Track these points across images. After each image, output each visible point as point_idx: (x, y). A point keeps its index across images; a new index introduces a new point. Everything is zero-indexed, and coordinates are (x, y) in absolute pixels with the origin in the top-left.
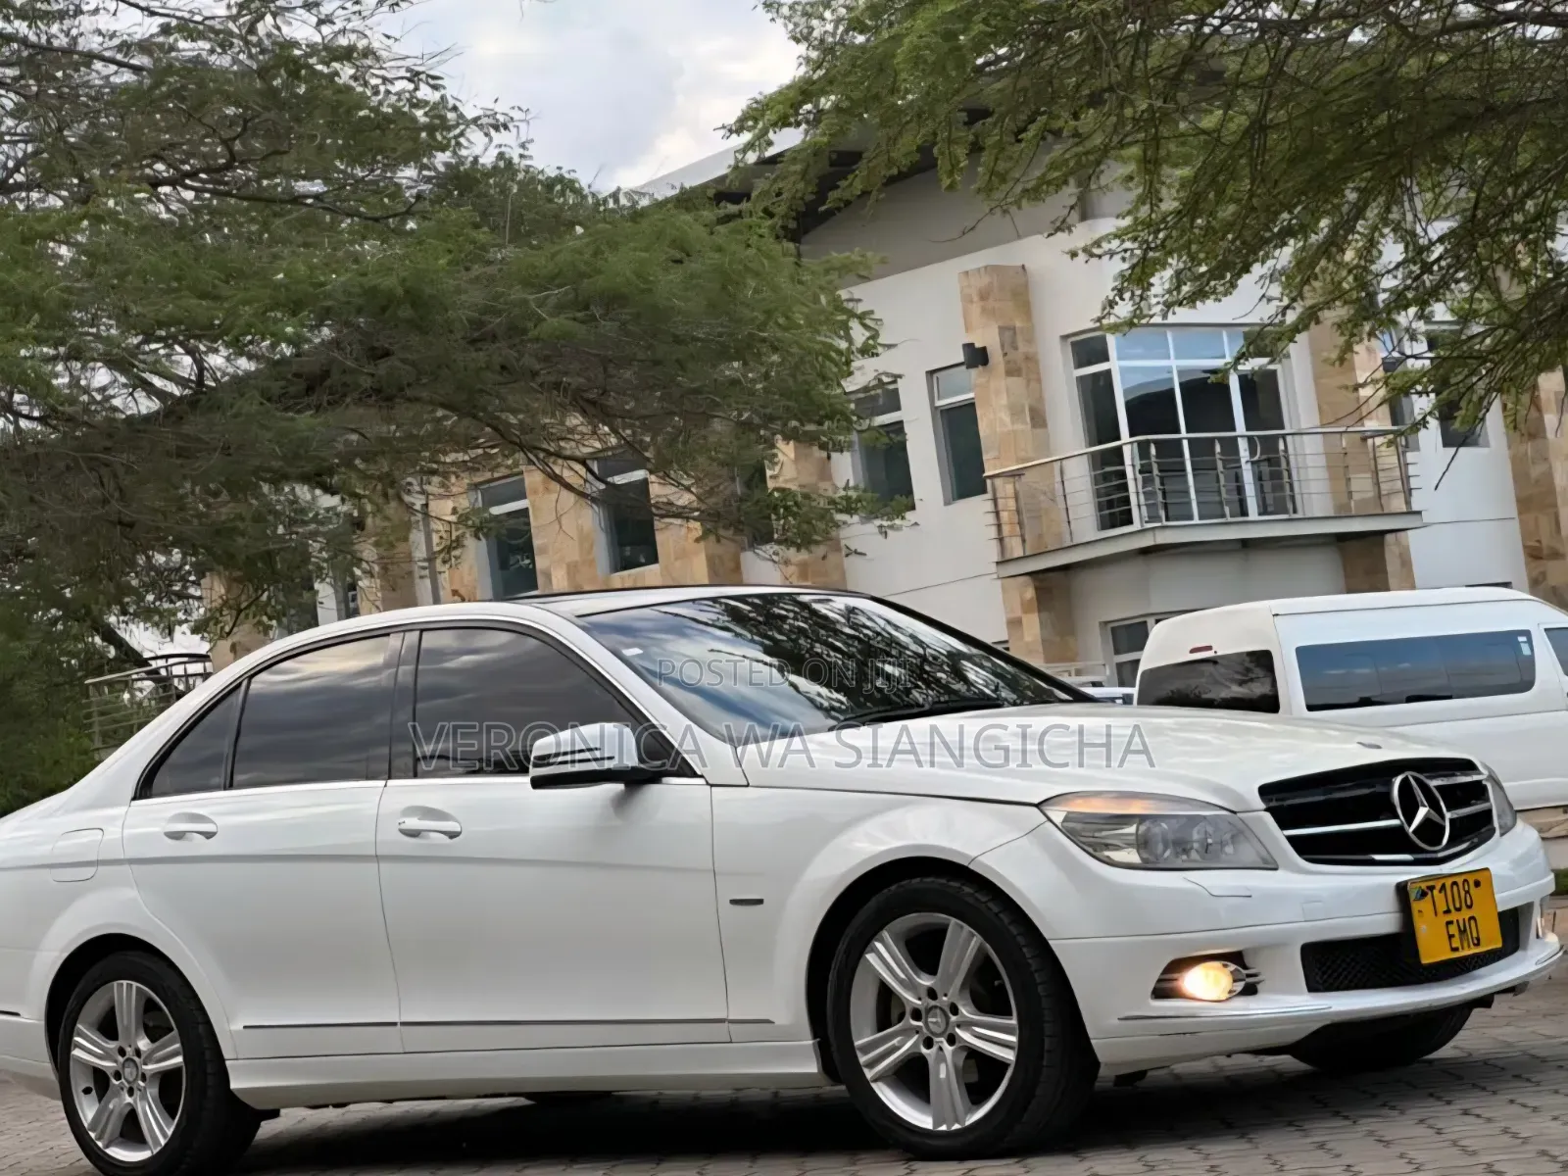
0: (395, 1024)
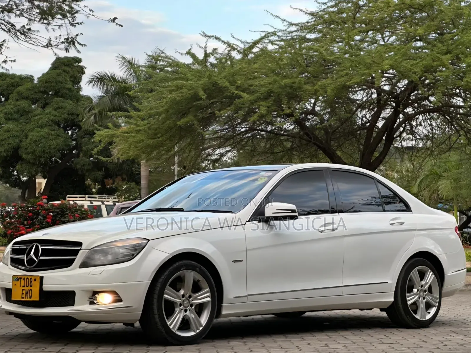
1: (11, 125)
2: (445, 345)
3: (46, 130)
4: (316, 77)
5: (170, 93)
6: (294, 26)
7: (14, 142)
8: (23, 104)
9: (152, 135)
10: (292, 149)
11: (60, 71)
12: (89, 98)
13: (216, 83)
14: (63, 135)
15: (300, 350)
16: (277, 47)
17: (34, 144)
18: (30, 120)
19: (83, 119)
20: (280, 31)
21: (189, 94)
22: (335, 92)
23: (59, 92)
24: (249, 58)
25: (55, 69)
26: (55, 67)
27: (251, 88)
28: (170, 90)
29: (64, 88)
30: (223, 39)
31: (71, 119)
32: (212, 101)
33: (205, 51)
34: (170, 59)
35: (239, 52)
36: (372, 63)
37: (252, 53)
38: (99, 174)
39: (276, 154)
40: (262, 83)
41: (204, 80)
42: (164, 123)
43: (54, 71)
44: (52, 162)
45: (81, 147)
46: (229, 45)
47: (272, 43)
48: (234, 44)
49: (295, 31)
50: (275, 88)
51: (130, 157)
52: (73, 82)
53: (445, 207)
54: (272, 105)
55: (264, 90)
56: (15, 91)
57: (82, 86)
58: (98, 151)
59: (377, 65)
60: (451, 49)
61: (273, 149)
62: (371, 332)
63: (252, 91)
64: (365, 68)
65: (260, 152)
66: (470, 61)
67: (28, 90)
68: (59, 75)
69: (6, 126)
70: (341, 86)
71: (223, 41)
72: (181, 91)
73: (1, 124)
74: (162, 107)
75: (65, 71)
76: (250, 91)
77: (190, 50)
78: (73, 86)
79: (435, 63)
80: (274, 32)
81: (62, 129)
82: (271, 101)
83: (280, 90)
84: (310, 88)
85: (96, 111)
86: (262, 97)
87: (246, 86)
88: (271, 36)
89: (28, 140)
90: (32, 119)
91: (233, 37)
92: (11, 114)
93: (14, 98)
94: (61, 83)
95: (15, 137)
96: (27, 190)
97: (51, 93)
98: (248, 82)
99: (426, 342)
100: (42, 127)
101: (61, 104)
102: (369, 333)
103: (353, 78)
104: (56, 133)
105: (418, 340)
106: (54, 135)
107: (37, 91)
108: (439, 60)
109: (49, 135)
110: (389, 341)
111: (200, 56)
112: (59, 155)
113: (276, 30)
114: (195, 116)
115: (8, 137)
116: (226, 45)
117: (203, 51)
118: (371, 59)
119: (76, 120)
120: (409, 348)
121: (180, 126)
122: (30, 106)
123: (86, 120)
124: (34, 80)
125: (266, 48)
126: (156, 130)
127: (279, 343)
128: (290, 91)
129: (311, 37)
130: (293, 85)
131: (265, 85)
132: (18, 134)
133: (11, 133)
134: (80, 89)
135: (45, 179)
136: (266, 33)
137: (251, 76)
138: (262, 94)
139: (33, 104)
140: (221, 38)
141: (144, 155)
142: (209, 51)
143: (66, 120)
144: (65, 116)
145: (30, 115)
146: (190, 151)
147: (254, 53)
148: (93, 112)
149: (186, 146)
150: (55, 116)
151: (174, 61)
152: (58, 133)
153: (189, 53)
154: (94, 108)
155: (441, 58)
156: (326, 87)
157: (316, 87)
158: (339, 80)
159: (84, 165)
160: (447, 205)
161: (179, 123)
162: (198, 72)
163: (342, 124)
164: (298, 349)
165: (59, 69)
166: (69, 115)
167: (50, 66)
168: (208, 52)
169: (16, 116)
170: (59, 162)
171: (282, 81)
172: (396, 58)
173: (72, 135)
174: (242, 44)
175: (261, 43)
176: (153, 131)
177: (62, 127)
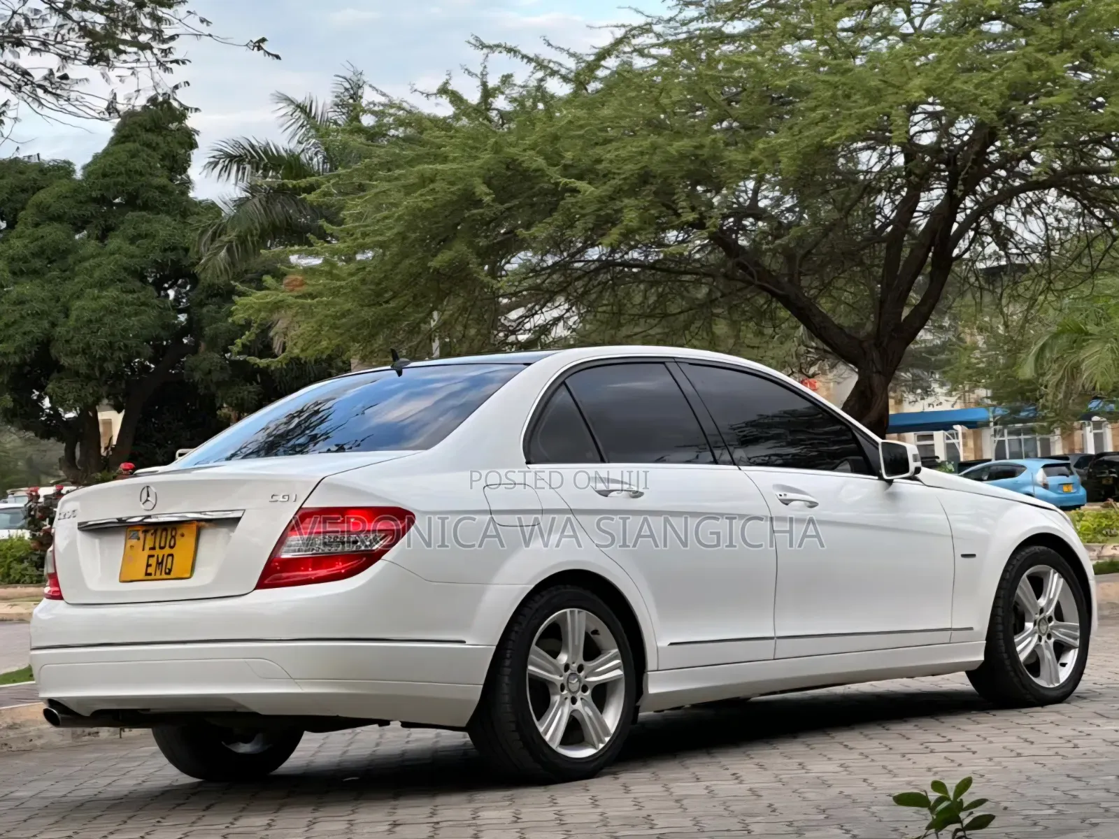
0: (771, 638)
1: (27, 288)
2: (1076, 746)
3: (112, 292)
4: (752, 128)
5: (407, 194)
6: (692, 7)
7: (36, 329)
8: (53, 233)
9: (370, 296)
10: (711, 302)
11: (137, 145)
12: (211, 207)
13: (514, 160)
14: (156, 301)
15: (741, 783)
16: (655, 62)
17: (85, 330)
18: (73, 270)
19: (200, 259)
20: (659, 21)
21: (451, 192)
22: (799, 163)
23: (137, 197)
24: (589, 91)
25: (123, 142)
26: (124, 137)
27: (600, 167)
28: (404, 187)
29: (150, 186)
30: (524, 52)
31: (172, 260)
32: (507, 205)
33: (484, 84)
34: (400, 108)
35: (565, 79)
36: (882, 86)
37: (596, 78)
38: (249, 392)
39: (672, 318)
40: (623, 153)
41: (486, 156)
42: (396, 265)
43: (122, 146)
44: (132, 369)
45: (202, 329)
46: (540, 64)
47: (641, 52)
48: (550, 61)
49: (697, 19)
50: (656, 163)
51: (323, 353)
52: (171, 169)
53: (1107, 409)
54: (652, 204)
55: (631, 170)
56: (30, 202)
57: (191, 177)
58: (244, 345)
59: (895, 90)
60: (1072, 36)
61: (665, 306)
62: (907, 728)
63: (601, 174)
64: (866, 101)
65: (634, 315)
66: (1116, 64)
67: (60, 197)
68: (133, 155)
69: (14, 291)
70: (814, 148)
71: (524, 57)
72: (431, 186)
73: (3, 287)
74: (391, 228)
75: (149, 145)
76: (597, 175)
77: (446, 83)
78: (171, 180)
79: (1035, 75)
80: (646, 24)
81: (151, 288)
82: (648, 195)
83: (667, 167)
84: (740, 157)
85: (232, 235)
86: (626, 188)
87: (586, 161)
88: (640, 35)
89: (71, 322)
90: (77, 268)
91: (549, 45)
92: (25, 261)
93: (29, 219)
94: (141, 174)
95: (38, 315)
96: (78, 444)
97: (117, 201)
98: (590, 152)
99: (1032, 743)
100: (102, 285)
101: (144, 227)
102: (904, 732)
103: (840, 126)
104: (139, 298)
105: (1014, 739)
106: (134, 304)
107: (83, 199)
108: (1043, 65)
109: (120, 303)
110: (947, 746)
111: (473, 96)
112: (148, 351)
113: (649, 20)
114: (471, 244)
115: (22, 317)
116: (533, 64)
117: (479, 83)
118: (881, 78)
119: (185, 263)
120: (991, 759)
121: (437, 271)
122: (70, 237)
123: (209, 260)
124: (74, 171)
125: (630, 64)
126: (378, 284)
127: (692, 770)
128: (692, 167)
129: (736, 31)
130: (699, 152)
131: (632, 157)
132: (46, 308)
133: (27, 306)
134: (187, 184)
135: (119, 412)
136: (628, 29)
137: (598, 137)
138: (625, 179)
139: (78, 231)
140: (519, 48)
141: (357, 345)
142: (493, 82)
143: (159, 266)
144: (157, 256)
145: (70, 259)
146: (465, 327)
147: (601, 80)
148: (225, 238)
149: (456, 315)
150: (132, 257)
151: (409, 112)
152: (143, 299)
153: (444, 90)
154: (225, 227)
155: (1047, 63)
156: (778, 151)
157: (754, 154)
158: (806, 134)
159: (210, 372)
160: (1113, 402)
161: (434, 263)
162: (469, 138)
163: (825, 235)
164: (737, 779)
165: (135, 141)
166: (165, 250)
167: (112, 134)
168: (491, 85)
169: (37, 263)
170: (149, 368)
171: (671, 145)
172: (939, 70)
173: (177, 299)
174: (572, 59)
175: (615, 52)
176: (373, 287)
177: (150, 280)
